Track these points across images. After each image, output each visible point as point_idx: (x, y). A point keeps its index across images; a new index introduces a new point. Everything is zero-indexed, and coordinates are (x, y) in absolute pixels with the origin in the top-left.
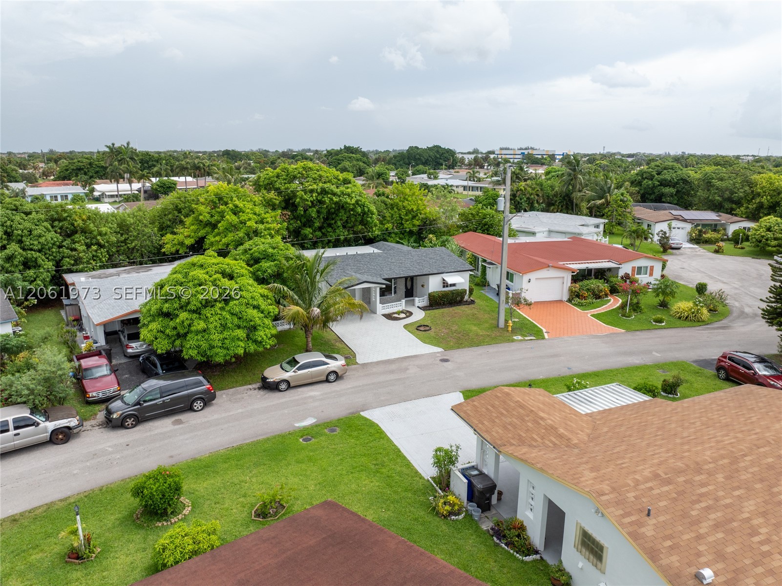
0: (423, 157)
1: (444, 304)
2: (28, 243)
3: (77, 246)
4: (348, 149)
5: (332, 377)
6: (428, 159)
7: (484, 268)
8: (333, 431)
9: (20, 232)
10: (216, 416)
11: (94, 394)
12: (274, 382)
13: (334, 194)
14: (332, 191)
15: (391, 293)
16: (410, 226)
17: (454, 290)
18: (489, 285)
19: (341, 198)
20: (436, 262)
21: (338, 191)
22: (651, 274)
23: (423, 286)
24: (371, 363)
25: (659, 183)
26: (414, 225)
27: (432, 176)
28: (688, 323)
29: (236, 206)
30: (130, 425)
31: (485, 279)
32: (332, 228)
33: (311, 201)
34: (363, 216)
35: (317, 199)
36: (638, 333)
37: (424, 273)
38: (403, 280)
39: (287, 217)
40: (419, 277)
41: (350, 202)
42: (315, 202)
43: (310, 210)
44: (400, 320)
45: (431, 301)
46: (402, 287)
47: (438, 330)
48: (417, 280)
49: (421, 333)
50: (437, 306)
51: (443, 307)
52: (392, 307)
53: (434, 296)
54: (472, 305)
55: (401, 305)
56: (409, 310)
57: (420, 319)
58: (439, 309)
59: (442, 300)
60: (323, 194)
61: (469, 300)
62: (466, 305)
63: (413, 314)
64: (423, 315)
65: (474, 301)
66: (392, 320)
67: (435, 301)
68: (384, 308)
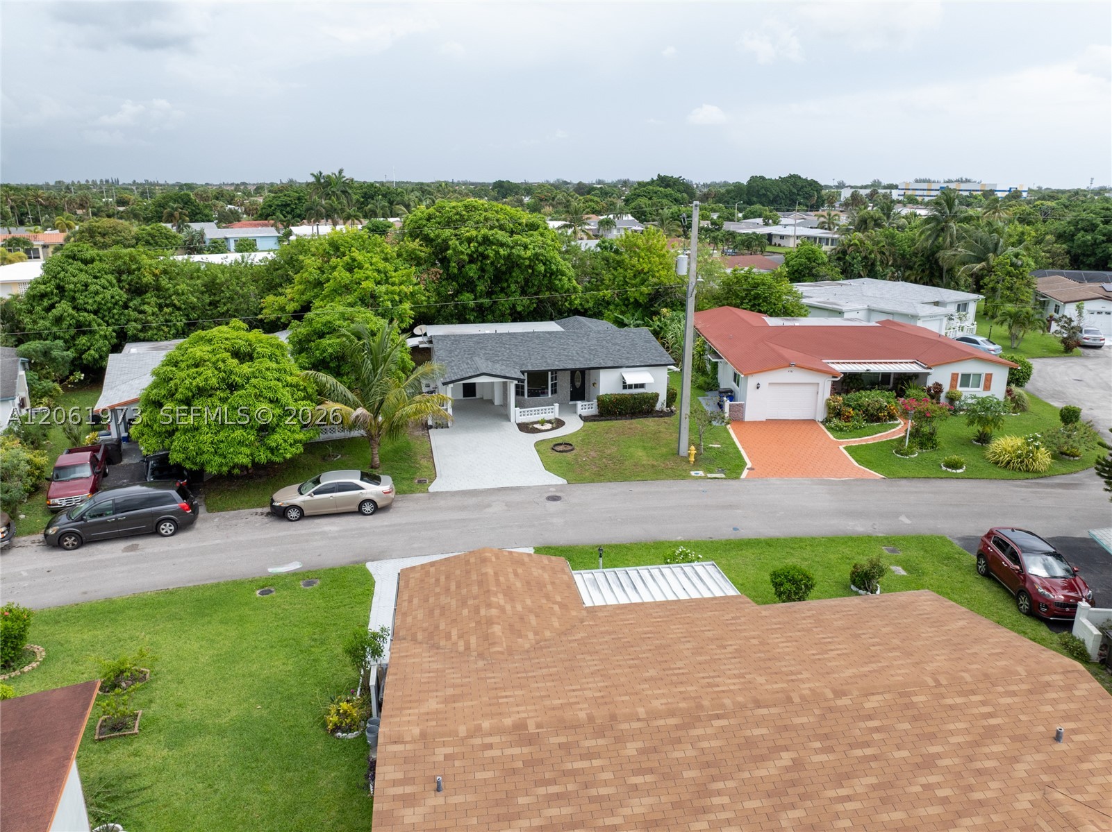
0: (771, 192)
1: (620, 414)
2: (81, 301)
3: (146, 307)
4: (664, 181)
5: (368, 508)
6: (778, 196)
8: (309, 584)
9: (72, 286)
10: (182, 546)
11: (57, 501)
12: (280, 506)
13: (502, 245)
14: (498, 240)
15: (547, 393)
16: (637, 295)
17: (638, 394)
19: (513, 251)
21: (509, 240)
22: (987, 387)
23: (594, 384)
24: (447, 492)
25: (1104, 238)
26: (641, 294)
27: (770, 221)
28: (1006, 473)
29: (354, 260)
30: (70, 546)
31: (715, 379)
32: (506, 294)
33: (467, 254)
34: (551, 276)
35: (477, 251)
36: (903, 482)
37: (591, 366)
38: (568, 374)
39: (439, 276)
40: (592, 371)
41: (526, 256)
42: (475, 256)
43: (467, 267)
44: (537, 433)
45: (601, 408)
46: (566, 385)
47: (583, 451)
48: (590, 375)
49: (553, 455)
50: (610, 415)
51: (617, 418)
52: (537, 413)
53: (603, 400)
54: (667, 418)
55: (553, 411)
56: (561, 420)
57: (570, 433)
58: (609, 421)
59: (617, 408)
60: (486, 245)
61: (668, 410)
62: (658, 417)
63: (564, 426)
64: (579, 428)
65: (674, 412)
66: (525, 432)
67: (608, 409)
68: (524, 413)
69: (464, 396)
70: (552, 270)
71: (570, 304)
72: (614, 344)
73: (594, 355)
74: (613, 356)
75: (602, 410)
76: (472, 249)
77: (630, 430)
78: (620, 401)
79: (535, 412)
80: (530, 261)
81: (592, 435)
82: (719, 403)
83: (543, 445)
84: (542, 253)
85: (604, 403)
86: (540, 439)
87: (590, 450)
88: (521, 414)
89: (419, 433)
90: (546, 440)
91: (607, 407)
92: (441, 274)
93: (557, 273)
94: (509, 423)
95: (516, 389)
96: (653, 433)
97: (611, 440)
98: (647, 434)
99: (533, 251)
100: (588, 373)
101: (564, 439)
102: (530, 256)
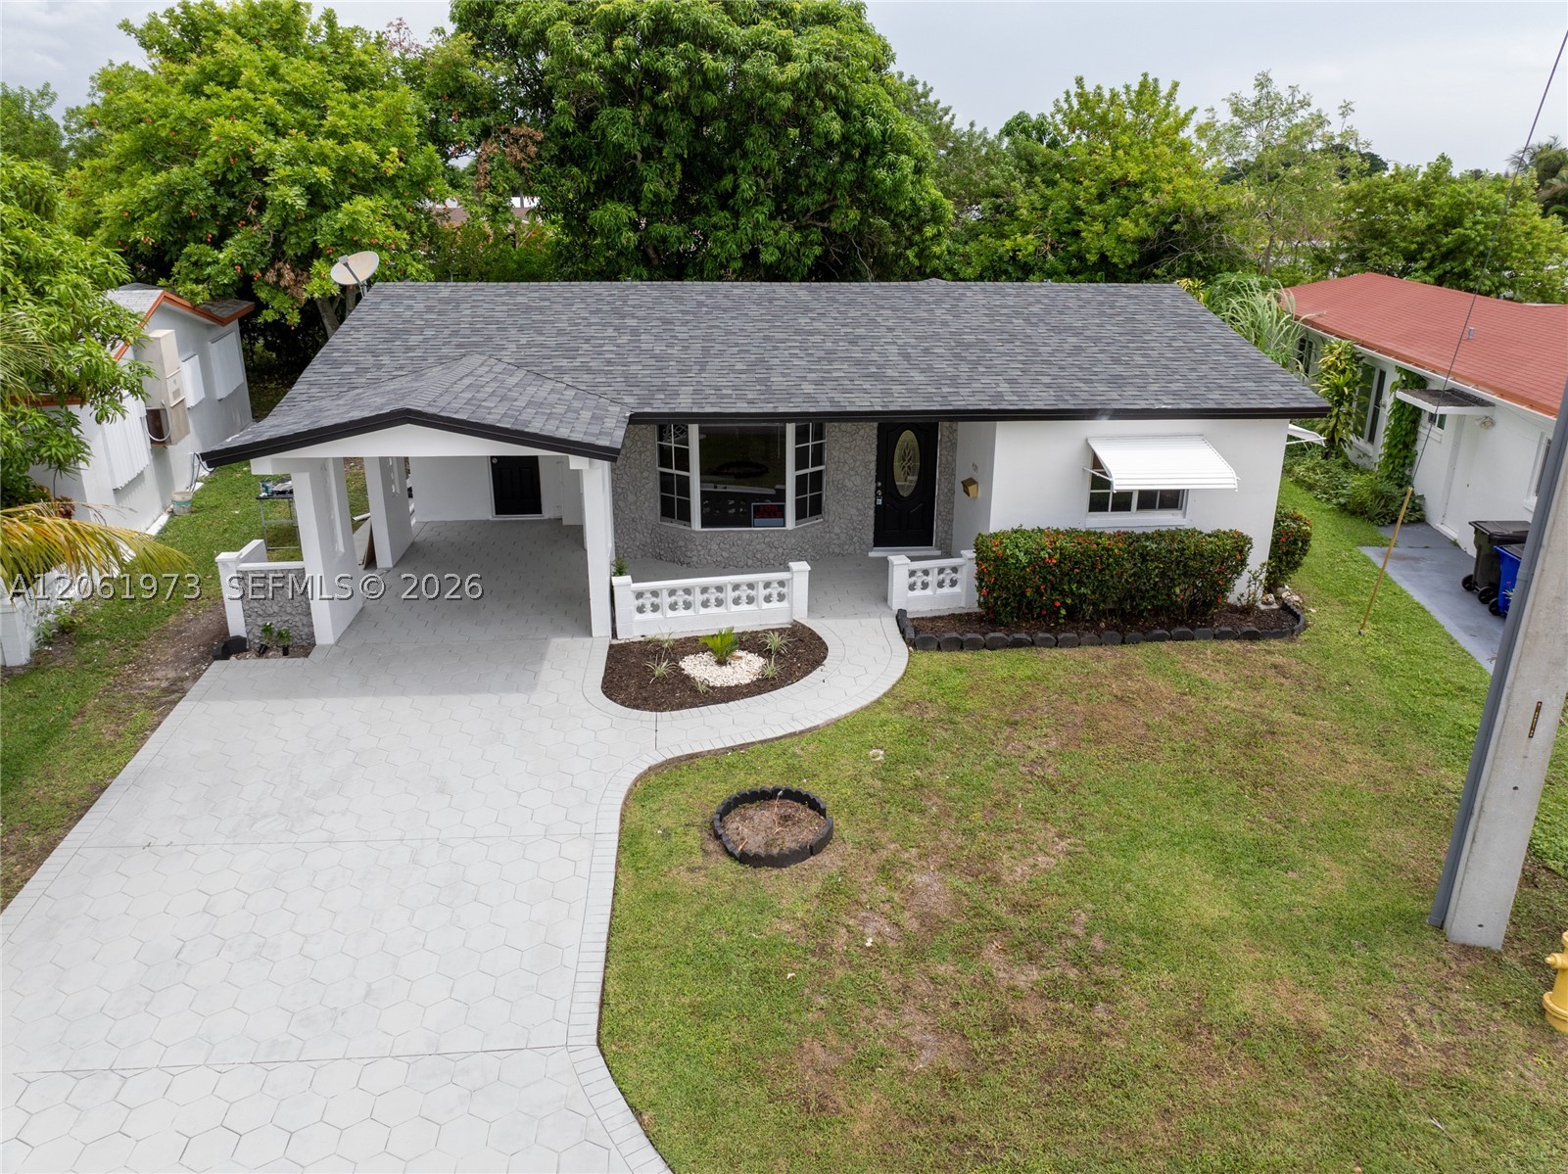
7: (1409, 421)
13: (716, 44)
15: (779, 512)
17: (1159, 535)
18: (1421, 520)
20: (1077, 349)
21: (738, 34)
23: (968, 483)
31: (1404, 482)
33: (601, 69)
34: (862, 159)
37: (958, 403)
38: (870, 430)
39: (533, 149)
40: (961, 425)
41: (781, 78)
42: (629, 80)
43: (605, 113)
44: (681, 706)
45: (994, 590)
46: (858, 482)
47: (874, 860)
48: (954, 445)
49: (702, 881)
50: (1027, 622)
51: (1060, 637)
52: (713, 601)
53: (1000, 560)
54: (1277, 644)
55: (784, 590)
56: (813, 634)
57: (834, 715)
58: (1023, 651)
59: (1062, 593)
60: (661, 42)
61: (1270, 604)
62: (1237, 638)
63: (817, 674)
64: (885, 686)
65: (1297, 618)
66: (623, 704)
67: (1023, 594)
68: (656, 601)
69: (499, 510)
70: (865, 133)
71: (919, 256)
72: (1054, 329)
73: (977, 363)
74: (1054, 371)
75: (996, 599)
76: (620, 55)
77: (1123, 712)
78: (1076, 563)
79: (706, 596)
80: (798, 99)
81: (940, 733)
82: (1468, 584)
83: (667, 796)
84: (836, 76)
85: (1006, 565)
86: (678, 753)
87: (914, 851)
88: (641, 601)
89: (165, 674)
90: (699, 762)
91: (1020, 586)
92: (541, 143)
93: (884, 142)
94: (579, 643)
95: (662, 491)
96: (1240, 733)
97: (1032, 773)
98: (1210, 736)
99: (807, 67)
100: (946, 433)
101: (794, 755)
102: (795, 82)
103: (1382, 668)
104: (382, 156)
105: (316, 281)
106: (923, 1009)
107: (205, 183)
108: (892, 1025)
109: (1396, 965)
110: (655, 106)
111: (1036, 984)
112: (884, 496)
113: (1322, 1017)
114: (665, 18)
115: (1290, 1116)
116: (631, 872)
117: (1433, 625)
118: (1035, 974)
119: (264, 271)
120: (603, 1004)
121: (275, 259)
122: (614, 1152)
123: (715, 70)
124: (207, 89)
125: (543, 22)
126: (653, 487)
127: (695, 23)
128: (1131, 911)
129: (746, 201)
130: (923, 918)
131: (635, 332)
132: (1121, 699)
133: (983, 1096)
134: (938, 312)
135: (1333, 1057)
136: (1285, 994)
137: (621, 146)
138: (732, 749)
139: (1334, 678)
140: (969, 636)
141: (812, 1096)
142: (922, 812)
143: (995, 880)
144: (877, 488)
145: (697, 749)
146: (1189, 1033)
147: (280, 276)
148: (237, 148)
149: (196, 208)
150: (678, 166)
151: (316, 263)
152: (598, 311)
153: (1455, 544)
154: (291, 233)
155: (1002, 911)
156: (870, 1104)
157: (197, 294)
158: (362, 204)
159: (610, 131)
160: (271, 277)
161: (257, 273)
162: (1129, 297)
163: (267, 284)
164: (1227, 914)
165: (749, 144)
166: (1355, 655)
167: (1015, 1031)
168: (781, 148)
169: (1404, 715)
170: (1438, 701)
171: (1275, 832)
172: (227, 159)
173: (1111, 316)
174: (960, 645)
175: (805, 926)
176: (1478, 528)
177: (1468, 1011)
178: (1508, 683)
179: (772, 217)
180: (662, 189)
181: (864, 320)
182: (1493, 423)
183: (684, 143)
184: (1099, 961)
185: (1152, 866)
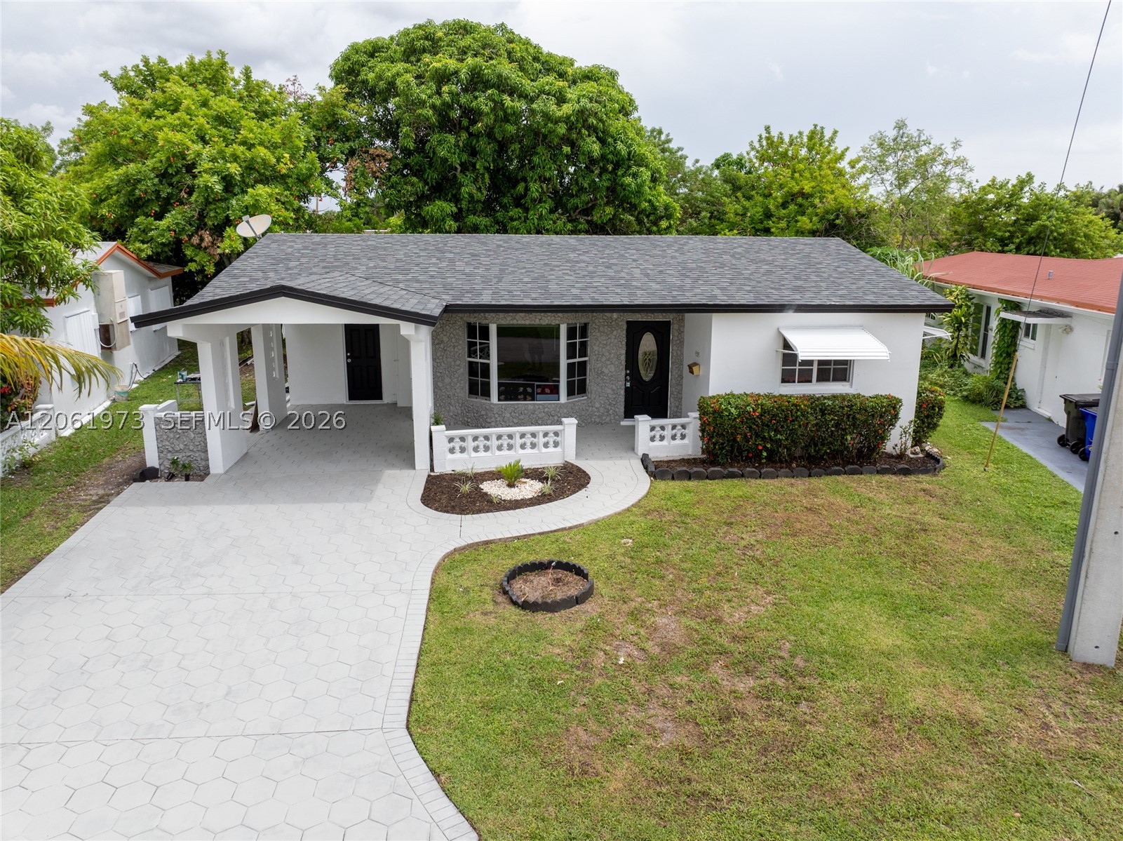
7: (1009, 337)
13: (513, 91)
15: (555, 390)
17: (834, 397)
18: (1024, 406)
20: (769, 272)
21: (528, 86)
23: (693, 366)
31: (1010, 379)
33: (433, 107)
35: (456, 103)
37: (684, 300)
38: (621, 331)
39: (384, 165)
40: (687, 324)
41: (559, 114)
42: (453, 115)
44: (480, 511)
45: (713, 437)
46: (613, 370)
47: (625, 608)
48: (682, 343)
49: (492, 621)
50: (738, 463)
51: (763, 471)
52: (505, 445)
53: (718, 413)
54: (922, 477)
55: (558, 439)
56: (579, 470)
57: (595, 517)
58: (735, 481)
59: (764, 439)
60: (475, 89)
61: (917, 454)
62: (894, 473)
63: (582, 492)
64: (634, 500)
65: (938, 461)
66: (436, 509)
67: (735, 440)
68: (464, 444)
69: (351, 397)
70: (616, 153)
72: (753, 261)
73: (698, 279)
74: (753, 283)
75: (715, 444)
76: (447, 98)
77: (811, 517)
78: (774, 416)
79: (500, 441)
80: (570, 129)
81: (675, 529)
82: (1062, 441)
83: (468, 567)
84: (596, 113)
85: (721, 417)
86: (477, 540)
87: (656, 603)
88: (452, 444)
89: (95, 492)
90: (493, 546)
91: (732, 434)
92: (390, 160)
93: (629, 159)
94: (407, 473)
95: (470, 375)
96: (901, 530)
97: (744, 554)
98: (877, 532)
99: (577, 107)
100: (676, 334)
101: (564, 542)
102: (568, 117)
103: (1006, 492)
104: (278, 160)
105: (227, 242)
106: (664, 705)
107: (152, 175)
108: (640, 716)
109: (1033, 677)
110: (471, 134)
111: (753, 688)
112: (631, 380)
113: (978, 711)
114: (479, 73)
115: (959, 778)
116: (438, 615)
117: (1038, 466)
118: (751, 682)
119: (190, 237)
120: (412, 700)
121: (199, 228)
122: (416, 801)
123: (512, 108)
124: (157, 113)
125: (393, 76)
126: (463, 371)
127: (500, 76)
128: (824, 641)
129: (534, 200)
130: (663, 647)
131: (452, 261)
132: (810, 509)
133: (713, 764)
134: (669, 251)
135: (990, 738)
136: (947, 696)
137: (447, 160)
138: (518, 538)
139: (968, 497)
140: (695, 469)
141: (576, 764)
142: (662, 578)
143: (719, 621)
144: (626, 375)
145: (491, 537)
146: (875, 722)
147: (202, 239)
148: (176, 150)
149: (146, 192)
150: (487, 176)
151: (228, 229)
152: (425, 249)
153: (1050, 420)
154: (211, 210)
155: (725, 641)
156: (623, 770)
157: (143, 251)
158: (262, 190)
159: (439, 149)
160: (195, 240)
161: (185, 237)
162: (806, 244)
163: (193, 245)
164: (898, 643)
165: (536, 159)
166: (982, 483)
167: (738, 721)
168: (558, 163)
169: (1023, 519)
170: (1047, 511)
171: (931, 591)
172: (168, 158)
173: (793, 255)
174: (689, 477)
175: (572, 650)
176: (1067, 400)
177: (1093, 707)
178: (1104, 449)
179: (552, 211)
180: (475, 191)
181: (617, 255)
182: (1071, 329)
183: (490, 159)
184: (802, 674)
185: (838, 611)
